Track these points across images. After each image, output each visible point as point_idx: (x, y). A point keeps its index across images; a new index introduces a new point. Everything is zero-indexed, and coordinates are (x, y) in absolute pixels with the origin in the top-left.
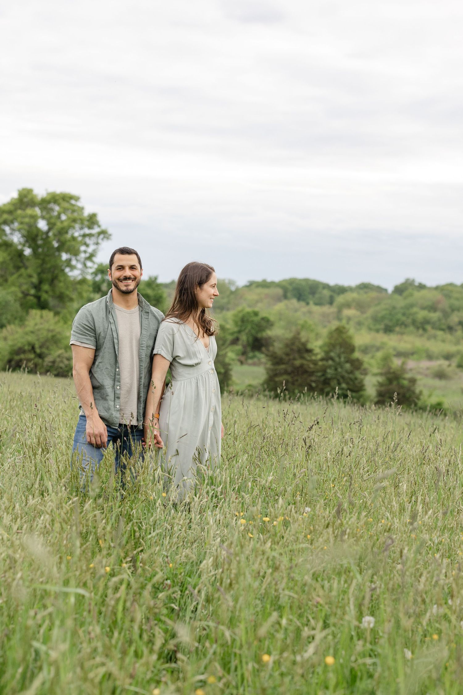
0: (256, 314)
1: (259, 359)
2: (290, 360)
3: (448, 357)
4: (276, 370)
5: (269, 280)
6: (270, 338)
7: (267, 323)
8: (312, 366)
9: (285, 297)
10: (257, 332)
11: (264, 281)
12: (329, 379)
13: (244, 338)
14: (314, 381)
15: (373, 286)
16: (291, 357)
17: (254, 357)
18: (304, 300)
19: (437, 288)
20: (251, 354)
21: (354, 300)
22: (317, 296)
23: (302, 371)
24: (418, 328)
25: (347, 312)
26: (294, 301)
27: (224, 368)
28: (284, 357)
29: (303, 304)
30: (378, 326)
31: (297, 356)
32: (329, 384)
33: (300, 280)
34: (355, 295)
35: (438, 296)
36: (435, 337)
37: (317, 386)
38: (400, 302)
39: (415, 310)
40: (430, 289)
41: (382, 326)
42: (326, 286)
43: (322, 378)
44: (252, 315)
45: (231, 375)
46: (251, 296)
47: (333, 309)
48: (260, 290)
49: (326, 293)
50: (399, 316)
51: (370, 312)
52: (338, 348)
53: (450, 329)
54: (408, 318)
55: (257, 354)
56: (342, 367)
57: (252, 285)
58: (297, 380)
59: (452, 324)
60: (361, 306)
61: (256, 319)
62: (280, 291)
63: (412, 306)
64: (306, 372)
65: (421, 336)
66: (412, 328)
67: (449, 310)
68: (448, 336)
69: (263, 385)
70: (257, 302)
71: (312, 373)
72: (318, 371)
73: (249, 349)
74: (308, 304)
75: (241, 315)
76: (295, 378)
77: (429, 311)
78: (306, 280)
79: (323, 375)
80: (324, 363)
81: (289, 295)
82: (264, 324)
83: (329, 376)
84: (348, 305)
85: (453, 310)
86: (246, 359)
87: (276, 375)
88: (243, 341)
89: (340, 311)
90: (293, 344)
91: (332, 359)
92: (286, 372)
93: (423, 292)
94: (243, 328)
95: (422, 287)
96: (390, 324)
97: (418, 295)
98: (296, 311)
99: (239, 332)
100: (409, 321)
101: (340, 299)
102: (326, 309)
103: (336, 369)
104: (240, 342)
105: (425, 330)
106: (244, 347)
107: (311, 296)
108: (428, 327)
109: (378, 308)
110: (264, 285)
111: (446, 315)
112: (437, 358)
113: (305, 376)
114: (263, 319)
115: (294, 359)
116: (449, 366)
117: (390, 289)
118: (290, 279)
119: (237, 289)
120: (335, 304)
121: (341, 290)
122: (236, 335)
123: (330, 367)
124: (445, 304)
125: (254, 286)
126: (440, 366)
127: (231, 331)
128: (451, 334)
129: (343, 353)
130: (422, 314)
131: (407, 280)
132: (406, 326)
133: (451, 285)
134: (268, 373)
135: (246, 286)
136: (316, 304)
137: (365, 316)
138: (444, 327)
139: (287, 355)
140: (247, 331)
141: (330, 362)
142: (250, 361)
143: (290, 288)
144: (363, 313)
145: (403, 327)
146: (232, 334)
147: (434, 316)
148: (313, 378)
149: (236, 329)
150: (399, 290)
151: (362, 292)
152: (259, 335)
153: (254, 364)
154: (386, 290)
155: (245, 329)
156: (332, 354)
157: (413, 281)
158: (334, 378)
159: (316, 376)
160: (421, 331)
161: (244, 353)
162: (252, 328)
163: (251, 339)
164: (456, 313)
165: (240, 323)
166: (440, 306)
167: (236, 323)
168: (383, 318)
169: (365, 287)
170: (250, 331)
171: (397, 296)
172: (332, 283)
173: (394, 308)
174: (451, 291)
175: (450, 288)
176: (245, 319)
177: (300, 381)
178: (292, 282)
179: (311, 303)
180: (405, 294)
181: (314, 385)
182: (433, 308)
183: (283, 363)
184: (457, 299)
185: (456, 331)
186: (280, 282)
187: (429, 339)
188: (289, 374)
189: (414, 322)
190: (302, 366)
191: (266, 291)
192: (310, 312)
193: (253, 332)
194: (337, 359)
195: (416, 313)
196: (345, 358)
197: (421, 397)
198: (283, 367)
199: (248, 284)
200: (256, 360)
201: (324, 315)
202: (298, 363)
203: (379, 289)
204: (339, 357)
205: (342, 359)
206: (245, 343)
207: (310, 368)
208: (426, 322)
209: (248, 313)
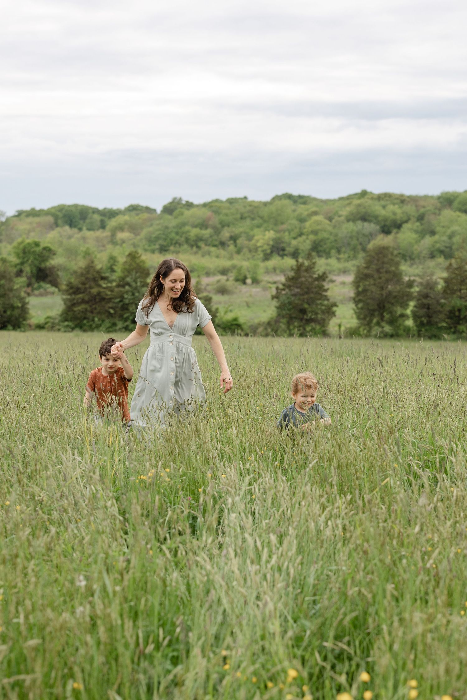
0: (37, 244)
1: (45, 290)
2: (85, 288)
3: (224, 272)
4: (74, 299)
5: (38, 208)
6: (54, 267)
7: (49, 252)
8: (109, 293)
9: (57, 225)
10: (40, 263)
11: (33, 209)
12: (127, 304)
13: (27, 269)
14: (112, 308)
15: (142, 207)
16: (87, 286)
17: (40, 287)
18: (75, 227)
19: (205, 205)
20: (36, 285)
21: (126, 223)
22: (88, 221)
23: (99, 299)
24: (192, 246)
25: (121, 235)
26: (67, 228)
27: (20, 302)
28: (80, 286)
29: (75, 230)
30: (153, 247)
31: (93, 284)
32: (127, 309)
33: (69, 206)
34: (126, 217)
35: (206, 213)
36: (209, 253)
37: (115, 313)
38: (171, 222)
39: (187, 228)
40: (198, 206)
41: (157, 246)
42: (96, 211)
43: (121, 304)
44: (33, 245)
45: (28, 309)
46: (23, 225)
47: (107, 233)
48: (30, 219)
49: (97, 217)
50: (173, 235)
51: (144, 233)
52: (134, 273)
53: (223, 244)
54: (181, 237)
55: (42, 284)
56: (139, 292)
57: (20, 214)
58: (95, 309)
59: (223, 239)
60: (134, 229)
61: (37, 249)
62: (50, 219)
63: (184, 224)
64: (103, 299)
65: (196, 253)
66: (186, 246)
67: (219, 226)
68: (222, 252)
69: (61, 315)
70: (29, 231)
71: (110, 300)
72: (116, 298)
73: (33, 280)
74: (80, 229)
75: (21, 246)
76: (94, 306)
77: (201, 229)
78: (76, 206)
79: (121, 301)
80: (121, 289)
81: (60, 222)
82: (46, 253)
83: (127, 301)
84: (121, 228)
85: (223, 226)
86: (32, 291)
87: (74, 305)
88: (27, 273)
89: (113, 235)
90: (88, 272)
91: (128, 284)
92: (83, 301)
93: (193, 211)
94: (25, 260)
95: (189, 205)
96: (165, 244)
97: (188, 213)
98: (70, 237)
99: (22, 263)
100: (183, 239)
101: (112, 223)
102: (99, 233)
103: (133, 294)
104: (24, 274)
105: (198, 247)
106: (29, 278)
107: (81, 222)
108: (202, 244)
109: (151, 229)
110: (33, 213)
111: (217, 231)
112: (214, 274)
113: (103, 303)
114: (45, 249)
115: (91, 288)
116: (227, 280)
117: (159, 209)
118: (59, 206)
119: (8, 220)
120: (108, 228)
121: (111, 214)
122: (19, 267)
123: (127, 292)
124: (215, 220)
125: (23, 215)
126: (218, 281)
127: (13, 264)
128: (224, 249)
129: (139, 277)
130: (194, 232)
131: (175, 199)
132: (180, 245)
133: (217, 201)
134: (65, 304)
135: (15, 216)
136: (89, 229)
137: (138, 237)
138: (217, 243)
139: (83, 284)
140: (30, 261)
141: (127, 288)
142: (36, 292)
143: (60, 215)
144: (136, 234)
145: (177, 245)
146: (16, 266)
147: (207, 233)
148: (110, 305)
149: (17, 261)
150: (169, 209)
151: (133, 213)
152: (43, 266)
153: (41, 295)
154: (155, 210)
155: (28, 260)
156: (128, 279)
157: (180, 199)
158: (132, 303)
159: (114, 303)
160: (195, 249)
161: (29, 285)
162: (35, 259)
163: (34, 270)
164: (226, 228)
165: (21, 255)
166: (210, 223)
167: (18, 255)
168: (157, 238)
169: (134, 209)
170: (32, 262)
171: (168, 217)
172: (101, 207)
173: (167, 228)
174: (220, 207)
175: (217, 204)
176: (26, 250)
177: (98, 309)
178: (61, 208)
179: (84, 228)
180: (176, 213)
181: (112, 311)
182: (203, 225)
183: (80, 293)
184: (226, 215)
185: (228, 246)
186: (48, 209)
187: (203, 256)
188: (87, 302)
189: (187, 240)
190: (99, 294)
191: (37, 219)
192: (84, 239)
193: (36, 263)
194: (133, 284)
195: (188, 231)
196: (141, 282)
197: (218, 314)
198: (81, 296)
199: (16, 214)
200: (42, 290)
201: (98, 240)
202: (94, 291)
203: (148, 209)
204: (135, 281)
205: (139, 284)
206: (29, 274)
207: (107, 295)
208: (199, 239)
209: (29, 244)
